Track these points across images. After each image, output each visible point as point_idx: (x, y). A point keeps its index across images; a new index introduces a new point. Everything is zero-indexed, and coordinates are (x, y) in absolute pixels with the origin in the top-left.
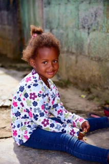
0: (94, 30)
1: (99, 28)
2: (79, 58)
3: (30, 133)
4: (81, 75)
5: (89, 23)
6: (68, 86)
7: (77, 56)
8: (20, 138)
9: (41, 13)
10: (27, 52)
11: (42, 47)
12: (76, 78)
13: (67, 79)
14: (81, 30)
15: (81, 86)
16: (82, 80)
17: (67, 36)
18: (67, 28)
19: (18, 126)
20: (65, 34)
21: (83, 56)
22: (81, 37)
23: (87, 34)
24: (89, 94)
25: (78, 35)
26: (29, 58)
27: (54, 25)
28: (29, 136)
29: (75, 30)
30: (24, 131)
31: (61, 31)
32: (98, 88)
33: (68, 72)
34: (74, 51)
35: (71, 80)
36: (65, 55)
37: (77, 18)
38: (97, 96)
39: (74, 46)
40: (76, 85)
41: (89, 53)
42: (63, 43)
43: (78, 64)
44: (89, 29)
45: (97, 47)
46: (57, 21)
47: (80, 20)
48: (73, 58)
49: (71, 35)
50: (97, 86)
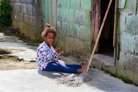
0: (81, 24)
1: (83, 23)
2: (75, 40)
3: (47, 65)
4: (75, 49)
5: (79, 21)
6: (69, 56)
7: (74, 38)
8: (43, 67)
9: (55, 11)
10: (43, 33)
11: (49, 32)
12: (73, 51)
13: (69, 52)
14: (76, 24)
15: (75, 55)
16: (76, 52)
17: (69, 26)
18: (69, 22)
19: (41, 63)
20: (68, 26)
21: (76, 38)
22: (76, 28)
23: (78, 26)
24: (78, 59)
25: (75, 27)
26: (44, 36)
27: (63, 20)
28: (46, 66)
29: (73, 23)
30: (44, 64)
31: (66, 23)
32: (83, 55)
33: (69, 47)
34: (72, 35)
35: (71, 52)
36: (68, 37)
37: (74, 17)
38: (82, 60)
39: (72, 32)
40: (73, 55)
41: (79, 37)
42: (67, 30)
43: (74, 43)
44: (79, 24)
45: (82, 33)
46: (65, 17)
47: (76, 18)
48: (72, 39)
49: (71, 26)
50: (82, 54)
